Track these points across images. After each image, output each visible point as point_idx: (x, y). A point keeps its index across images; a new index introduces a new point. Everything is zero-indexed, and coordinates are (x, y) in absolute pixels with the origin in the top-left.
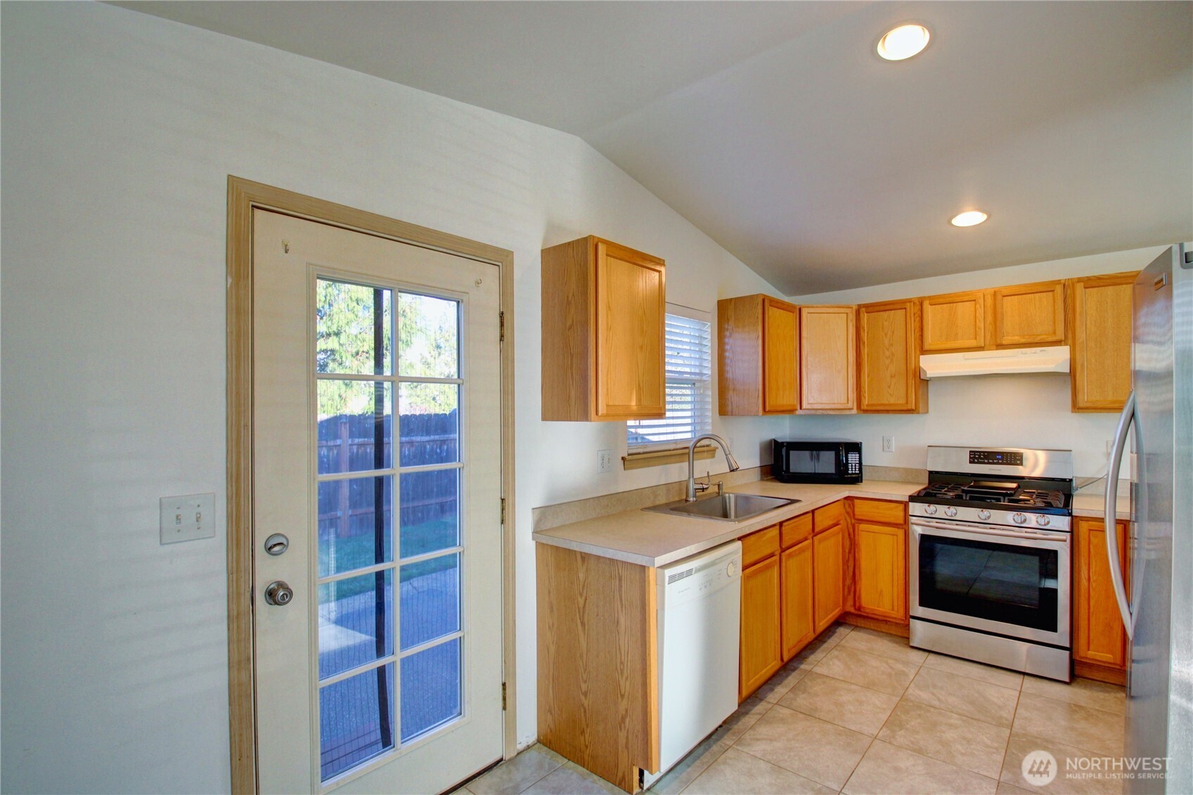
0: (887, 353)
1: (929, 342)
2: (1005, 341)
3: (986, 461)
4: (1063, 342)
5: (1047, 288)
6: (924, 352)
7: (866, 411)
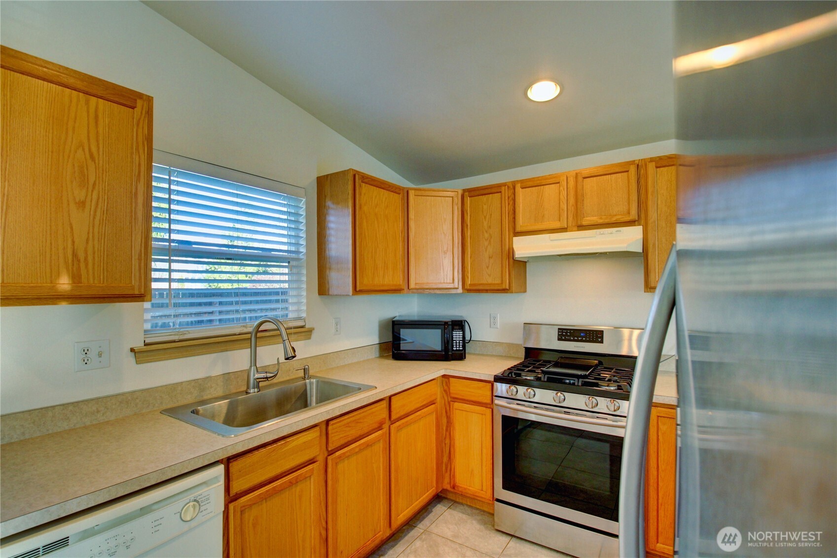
0: (486, 235)
1: (521, 225)
2: (585, 223)
3: (572, 338)
4: (636, 223)
5: (623, 169)
6: (517, 234)
7: (469, 291)
